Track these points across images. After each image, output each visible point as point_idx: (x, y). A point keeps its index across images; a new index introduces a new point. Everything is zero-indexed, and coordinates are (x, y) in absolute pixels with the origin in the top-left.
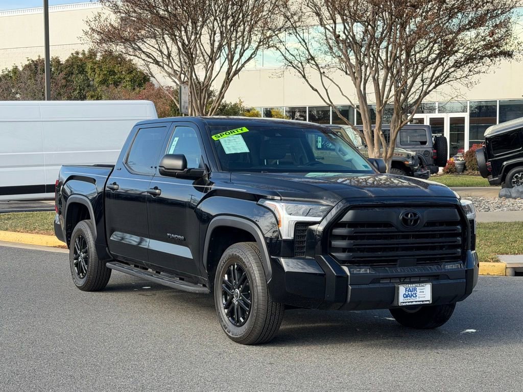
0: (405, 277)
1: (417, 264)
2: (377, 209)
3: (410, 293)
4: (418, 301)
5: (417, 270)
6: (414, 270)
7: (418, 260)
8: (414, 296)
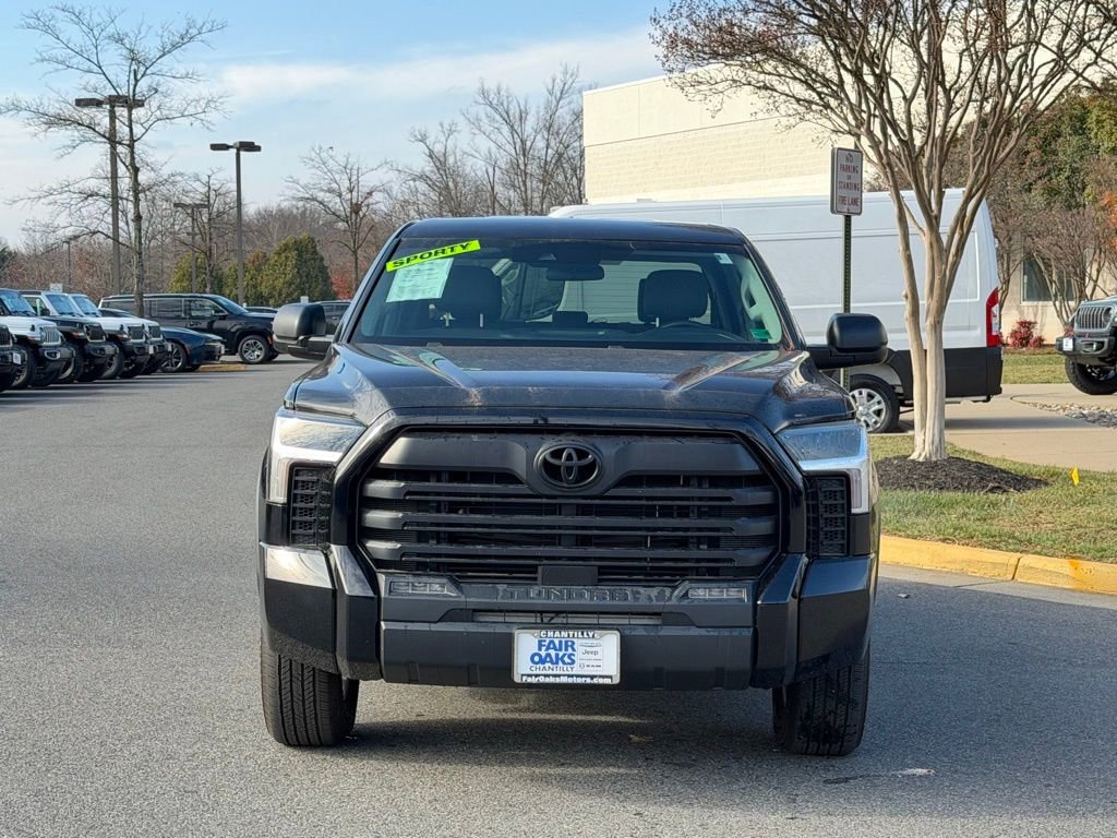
0: (558, 613)
1: (600, 580)
2: (475, 438)
3: (553, 652)
4: (577, 676)
5: (587, 596)
6: (581, 595)
7: (602, 570)
8: (566, 659)
